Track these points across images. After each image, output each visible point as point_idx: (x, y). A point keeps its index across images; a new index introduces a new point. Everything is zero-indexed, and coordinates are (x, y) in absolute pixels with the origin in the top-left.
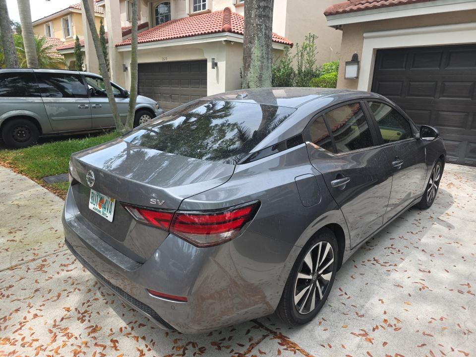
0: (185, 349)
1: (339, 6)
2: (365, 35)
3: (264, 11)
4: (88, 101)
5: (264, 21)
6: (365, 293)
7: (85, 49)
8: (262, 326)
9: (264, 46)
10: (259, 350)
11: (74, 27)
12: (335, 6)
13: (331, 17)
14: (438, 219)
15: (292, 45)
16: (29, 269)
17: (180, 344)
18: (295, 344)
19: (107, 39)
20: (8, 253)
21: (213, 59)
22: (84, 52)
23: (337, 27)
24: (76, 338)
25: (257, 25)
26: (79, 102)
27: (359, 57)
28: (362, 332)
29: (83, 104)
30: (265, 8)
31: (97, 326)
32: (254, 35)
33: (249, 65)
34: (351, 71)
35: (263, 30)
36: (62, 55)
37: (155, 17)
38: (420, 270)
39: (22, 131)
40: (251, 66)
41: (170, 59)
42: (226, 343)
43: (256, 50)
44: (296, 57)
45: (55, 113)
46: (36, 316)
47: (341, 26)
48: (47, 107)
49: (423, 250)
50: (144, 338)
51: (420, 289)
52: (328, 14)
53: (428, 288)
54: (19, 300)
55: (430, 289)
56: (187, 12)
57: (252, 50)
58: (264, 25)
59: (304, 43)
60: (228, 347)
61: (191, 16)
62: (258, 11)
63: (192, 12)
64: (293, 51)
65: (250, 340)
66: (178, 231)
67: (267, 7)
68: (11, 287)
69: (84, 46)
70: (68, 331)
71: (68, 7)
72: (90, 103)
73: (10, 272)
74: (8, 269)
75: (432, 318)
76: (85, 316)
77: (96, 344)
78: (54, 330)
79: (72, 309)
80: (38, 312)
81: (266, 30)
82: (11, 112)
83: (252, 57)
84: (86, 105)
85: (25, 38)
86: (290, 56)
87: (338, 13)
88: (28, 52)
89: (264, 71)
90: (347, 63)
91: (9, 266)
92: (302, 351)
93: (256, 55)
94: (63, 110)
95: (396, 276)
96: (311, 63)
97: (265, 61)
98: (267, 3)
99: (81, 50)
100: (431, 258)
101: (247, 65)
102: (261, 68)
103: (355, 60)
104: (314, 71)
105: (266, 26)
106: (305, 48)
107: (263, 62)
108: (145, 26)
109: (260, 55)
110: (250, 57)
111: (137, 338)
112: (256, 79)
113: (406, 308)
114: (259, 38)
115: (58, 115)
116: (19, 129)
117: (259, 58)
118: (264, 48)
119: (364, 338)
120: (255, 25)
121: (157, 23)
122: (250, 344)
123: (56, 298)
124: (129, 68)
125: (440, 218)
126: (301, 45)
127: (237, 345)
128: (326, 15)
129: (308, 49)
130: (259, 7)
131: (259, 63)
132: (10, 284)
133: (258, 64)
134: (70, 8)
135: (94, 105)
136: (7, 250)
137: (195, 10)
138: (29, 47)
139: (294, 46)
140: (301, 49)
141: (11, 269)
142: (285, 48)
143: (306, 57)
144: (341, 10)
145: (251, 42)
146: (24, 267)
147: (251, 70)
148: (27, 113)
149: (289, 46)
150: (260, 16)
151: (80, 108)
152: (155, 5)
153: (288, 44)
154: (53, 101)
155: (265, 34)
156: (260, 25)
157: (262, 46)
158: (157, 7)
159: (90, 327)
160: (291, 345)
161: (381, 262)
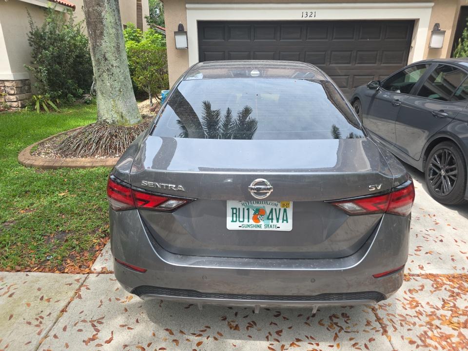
2: (187, 6)
15: (74, 8)
27: (185, 28)
34: (181, 41)
40: (105, 34)
43: (108, 14)
57: (103, 14)
83: (105, 23)
89: (120, 40)
90: (176, 33)
93: (108, 20)
97: (119, 28)
101: (98, 32)
102: (117, 36)
103: (181, 30)
109: (112, 20)
110: (102, 22)
112: (113, 49)
114: (109, 1)
118: (116, 13)
131: (114, 30)
133: (112, 31)
145: (99, 5)
147: (106, 38)
153: (70, 6)
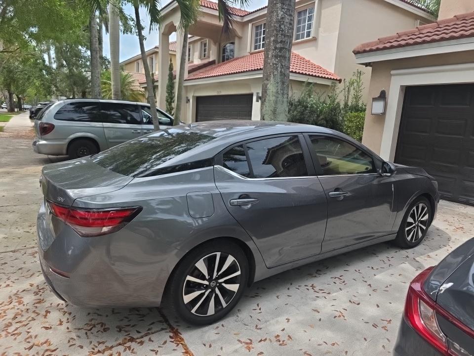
0: (94, 326)
1: (368, 45)
2: (393, 72)
3: (280, 51)
4: (140, 128)
5: (280, 61)
6: (277, 312)
7: (159, 84)
8: (166, 321)
9: (279, 83)
10: (150, 338)
11: (157, 65)
12: (363, 45)
13: (359, 55)
14: (414, 259)
15: (340, 81)
16: (25, 253)
17: (93, 322)
18: (182, 340)
19: (175, 76)
20: (20, 240)
21: (258, 93)
22: (158, 86)
23: (367, 65)
24: (24, 305)
25: (273, 64)
26: (133, 127)
27: (386, 94)
28: (249, 341)
29: (136, 129)
30: (281, 49)
31: (43, 300)
32: (270, 73)
33: (265, 100)
34: (378, 107)
35: (279, 68)
36: (143, 88)
37: (221, 55)
38: (350, 301)
39: (84, 150)
40: (267, 101)
41: (224, 93)
42: (127, 329)
43: (272, 86)
44: (343, 92)
45: (112, 136)
46: (8, 285)
47: (370, 63)
48: (106, 130)
49: (370, 285)
50: (70, 314)
51: (335, 317)
52: (356, 53)
53: (344, 316)
54: (4, 273)
55: (345, 318)
56: (248, 50)
57: (268, 86)
58: (280, 64)
59: (351, 79)
60: (126, 332)
61: (252, 54)
62: (275, 52)
63: (253, 51)
64: (341, 86)
65: (149, 330)
66: (69, 223)
67: (284, 48)
68: (5, 263)
69: (158, 81)
70: (22, 299)
71: (154, 47)
72: (142, 129)
73: (11, 253)
74: (12, 251)
75: (324, 342)
76: (40, 292)
77: (34, 312)
78: (13, 297)
79: (35, 285)
80: (11, 284)
81: (281, 68)
82: (77, 134)
83: (268, 92)
84: (139, 131)
85: (113, 74)
86: (338, 91)
87: (365, 51)
88: (114, 85)
89: (279, 106)
90: (374, 99)
91: (13, 249)
92: (185, 346)
93: (271, 90)
94: (118, 134)
95: (320, 303)
96: (357, 98)
97: (280, 96)
98: (283, 45)
99: (155, 84)
100: (371, 292)
102: (276, 102)
103: (383, 96)
104: (360, 106)
105: (282, 65)
106: (352, 83)
107: (278, 98)
108: (213, 63)
109: (275, 90)
110: (266, 92)
111: (65, 313)
112: (270, 112)
113: (305, 330)
114: (274, 76)
115: (114, 138)
116: (82, 148)
117: (274, 94)
118: (280, 84)
119: (246, 346)
120: (271, 64)
121: (223, 61)
122: (147, 332)
123: (29, 276)
124: (191, 101)
125: (417, 259)
126: (348, 80)
127: (136, 332)
128: (355, 54)
129: (355, 84)
130: (276, 48)
131: (274, 98)
132: (6, 262)
133: (272, 98)
134: (155, 48)
135: (145, 131)
136: (19, 238)
137: (256, 48)
138: (115, 81)
139: (342, 81)
140: (348, 84)
141: (14, 252)
142: (333, 83)
143: (352, 92)
144: (368, 49)
145: (267, 79)
146: (23, 252)
147: (267, 104)
148: (89, 135)
149: (338, 82)
150: (276, 57)
151: (133, 133)
152: (222, 44)
153: (336, 80)
154: (111, 126)
155: (281, 72)
156: (276, 64)
157: (278, 83)
158: (225, 46)
159: (39, 299)
160: (179, 339)
161: (317, 289)
